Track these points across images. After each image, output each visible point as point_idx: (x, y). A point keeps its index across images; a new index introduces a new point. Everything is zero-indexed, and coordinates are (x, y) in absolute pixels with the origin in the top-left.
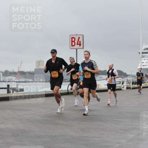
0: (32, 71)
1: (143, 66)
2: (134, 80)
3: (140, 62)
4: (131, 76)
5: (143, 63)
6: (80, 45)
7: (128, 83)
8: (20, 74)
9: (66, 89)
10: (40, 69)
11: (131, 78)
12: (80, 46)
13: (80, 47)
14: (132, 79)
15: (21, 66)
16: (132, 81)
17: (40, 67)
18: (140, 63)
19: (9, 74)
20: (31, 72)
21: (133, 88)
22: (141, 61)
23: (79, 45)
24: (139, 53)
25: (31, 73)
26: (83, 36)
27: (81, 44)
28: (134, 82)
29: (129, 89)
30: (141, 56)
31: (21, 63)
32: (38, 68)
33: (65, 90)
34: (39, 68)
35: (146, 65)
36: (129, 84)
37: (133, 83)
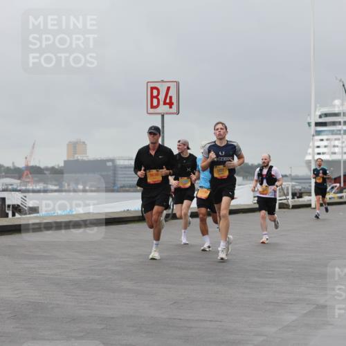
0: (58, 166)
1: (319, 154)
2: (297, 187)
3: (311, 144)
4: (289, 179)
5: (318, 147)
6: (171, 104)
7: (282, 193)
8: (31, 174)
9: (137, 209)
10: (78, 160)
11: (290, 183)
12: (171, 107)
13: (171, 111)
14: (293, 186)
15: (32, 153)
16: (292, 189)
17: (76, 156)
18: (311, 147)
19: (3, 174)
20: (56, 167)
21: (295, 207)
22: (313, 144)
23: (168, 106)
24: (309, 124)
25: (57, 169)
26: (178, 84)
27: (173, 104)
28: (296, 191)
29: (284, 208)
30: (313, 132)
31: (33, 147)
32: (72, 159)
33: (136, 211)
34: (76, 158)
35: (324, 153)
36: (284, 198)
37: (294, 195)
